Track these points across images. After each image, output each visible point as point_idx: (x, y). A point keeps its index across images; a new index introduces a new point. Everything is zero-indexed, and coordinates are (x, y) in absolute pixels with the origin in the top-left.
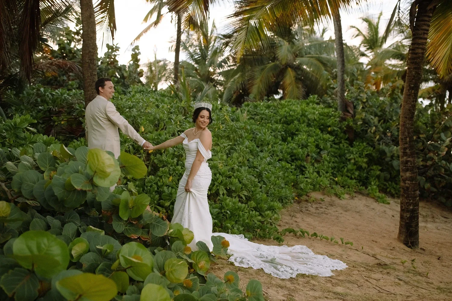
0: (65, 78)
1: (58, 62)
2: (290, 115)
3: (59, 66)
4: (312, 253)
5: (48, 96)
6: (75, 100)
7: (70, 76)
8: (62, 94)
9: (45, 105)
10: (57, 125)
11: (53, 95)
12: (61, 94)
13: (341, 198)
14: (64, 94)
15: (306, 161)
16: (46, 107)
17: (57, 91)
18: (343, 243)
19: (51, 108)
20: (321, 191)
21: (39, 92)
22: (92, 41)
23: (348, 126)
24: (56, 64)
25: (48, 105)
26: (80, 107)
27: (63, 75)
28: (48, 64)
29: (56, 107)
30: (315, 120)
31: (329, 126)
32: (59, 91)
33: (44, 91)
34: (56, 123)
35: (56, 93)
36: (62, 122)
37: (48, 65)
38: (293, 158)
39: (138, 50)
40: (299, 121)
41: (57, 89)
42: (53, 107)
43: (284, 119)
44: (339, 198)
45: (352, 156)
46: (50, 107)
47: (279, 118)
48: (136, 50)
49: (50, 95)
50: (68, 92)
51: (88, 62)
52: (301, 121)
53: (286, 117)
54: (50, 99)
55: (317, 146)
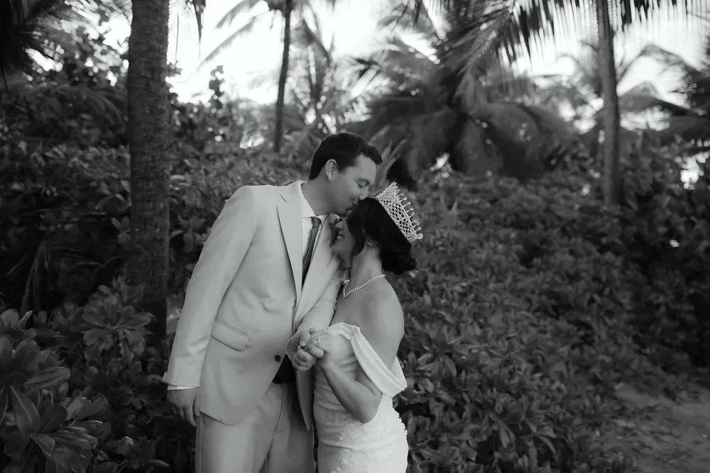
0: (74, 123)
1: (62, 90)
2: (525, 211)
3: (63, 99)
5: (35, 159)
6: (99, 173)
7: (83, 120)
8: (68, 157)
9: (29, 181)
10: (53, 233)
11: (46, 158)
12: (66, 155)
13: (678, 400)
14: (73, 156)
15: (588, 312)
16: (31, 185)
17: (56, 149)
19: (41, 189)
21: (16, 152)
22: (159, 19)
23: (638, 236)
24: (57, 93)
25: (34, 181)
26: (112, 191)
27: (71, 118)
28: (39, 92)
29: (54, 185)
30: (574, 221)
31: (603, 235)
32: (60, 150)
33: (28, 148)
34: (52, 229)
35: (55, 153)
36: (67, 227)
37: (40, 95)
39: (222, 72)
40: (543, 222)
41: (56, 144)
42: (47, 186)
43: (514, 218)
44: (674, 399)
45: (661, 299)
46: (40, 186)
47: (502, 215)
48: (218, 74)
49: (40, 159)
50: (80, 152)
51: (144, 77)
52: (548, 223)
54: (40, 166)
55: (596, 279)
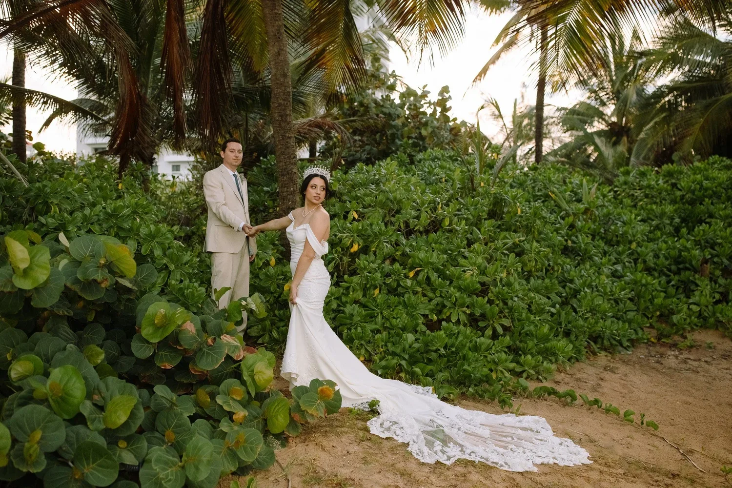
4: (550, 432)
18: (642, 423)
20: (720, 329)
38: (681, 266)
39: (448, 92)
48: (445, 94)
53: (693, 192)
